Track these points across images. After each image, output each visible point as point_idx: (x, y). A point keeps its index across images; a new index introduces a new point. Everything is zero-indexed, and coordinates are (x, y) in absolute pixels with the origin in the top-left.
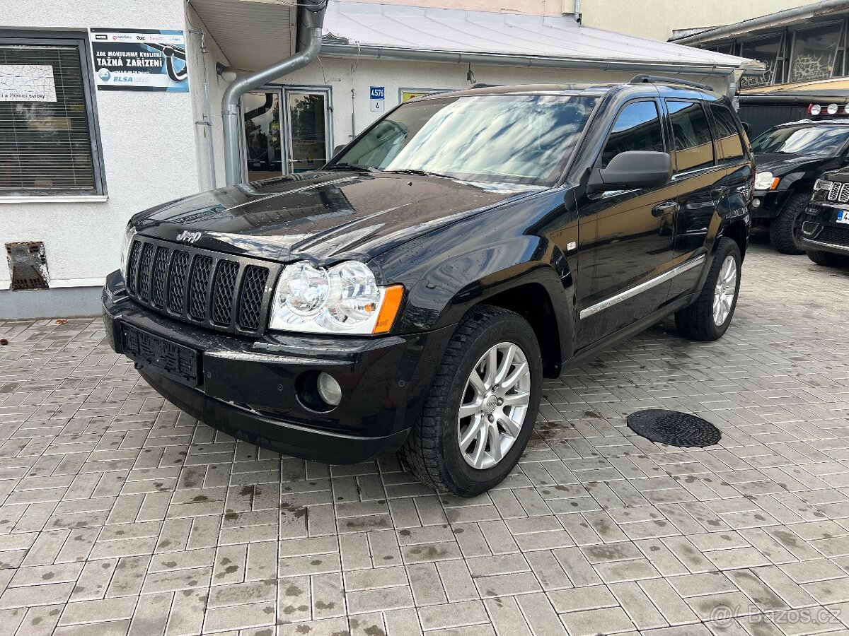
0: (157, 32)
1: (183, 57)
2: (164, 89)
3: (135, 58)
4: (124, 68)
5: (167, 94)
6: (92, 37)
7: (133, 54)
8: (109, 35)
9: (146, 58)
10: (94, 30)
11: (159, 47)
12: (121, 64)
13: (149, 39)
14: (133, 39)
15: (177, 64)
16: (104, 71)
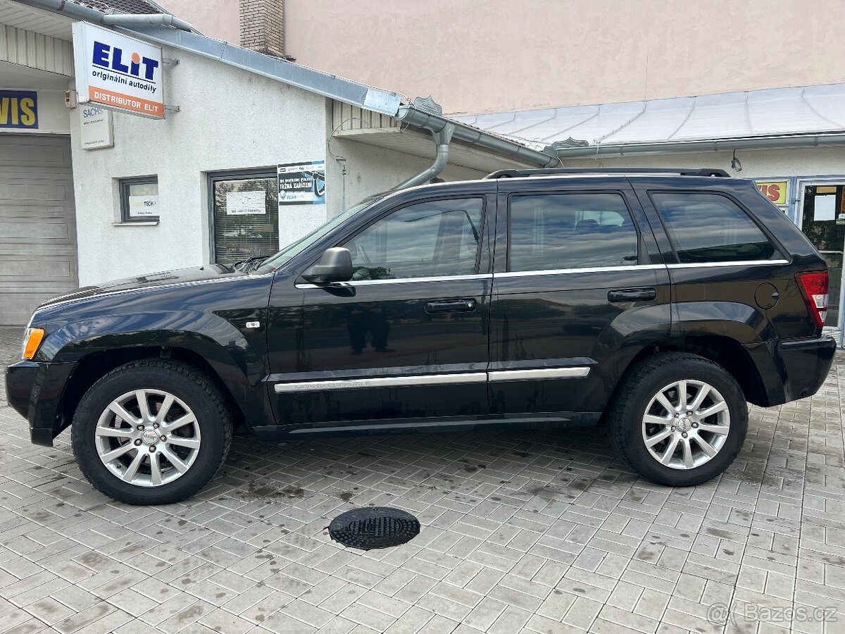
0: (309, 163)
1: (323, 179)
2: (311, 203)
3: (298, 182)
4: (293, 190)
5: (313, 206)
6: (279, 171)
7: (297, 180)
8: (287, 168)
9: (304, 182)
10: (280, 166)
11: (310, 174)
12: (291, 187)
13: (306, 168)
14: (297, 169)
15: (320, 184)
16: (283, 192)
